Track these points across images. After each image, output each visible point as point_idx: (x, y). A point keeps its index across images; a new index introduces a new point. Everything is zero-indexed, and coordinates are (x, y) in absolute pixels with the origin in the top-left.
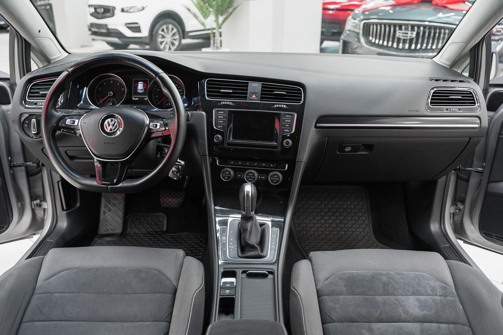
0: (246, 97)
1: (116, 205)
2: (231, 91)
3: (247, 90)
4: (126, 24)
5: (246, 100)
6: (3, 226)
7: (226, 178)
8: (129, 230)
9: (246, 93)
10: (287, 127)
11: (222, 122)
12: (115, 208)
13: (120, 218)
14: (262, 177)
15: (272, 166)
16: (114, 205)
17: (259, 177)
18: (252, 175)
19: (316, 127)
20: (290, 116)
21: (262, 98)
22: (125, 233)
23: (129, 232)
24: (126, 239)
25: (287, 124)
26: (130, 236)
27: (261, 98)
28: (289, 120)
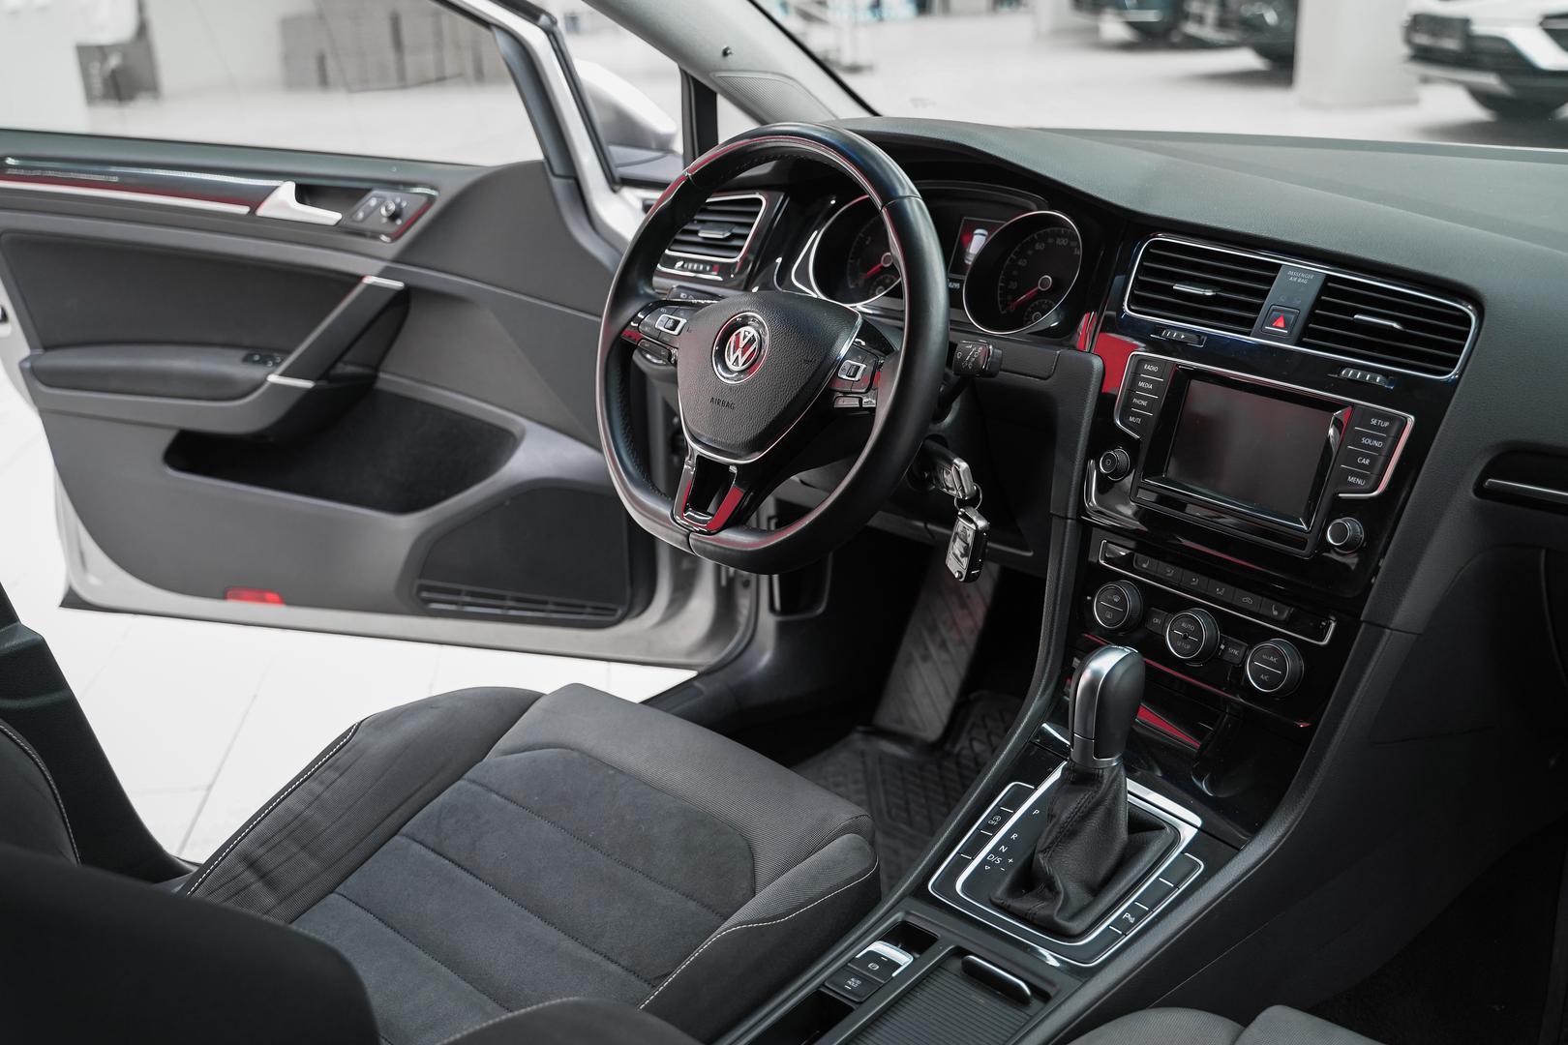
0: (1251, 323)
1: (950, 645)
2: (1209, 293)
3: (1264, 294)
4: (1548, 17)
5: (1248, 334)
6: (612, 606)
7: (1108, 617)
8: (963, 742)
9: (1257, 308)
10: (1362, 466)
11: (1144, 403)
12: (944, 656)
13: (947, 692)
14: (1231, 650)
15: (1275, 613)
16: (943, 645)
17: (1222, 647)
18: (1192, 627)
19: (1480, 490)
20: (1387, 424)
21: (1306, 334)
22: (948, 747)
23: (962, 748)
24: (940, 767)
25: (1366, 456)
26: (958, 764)
27: (1306, 331)
28: (1378, 438)
